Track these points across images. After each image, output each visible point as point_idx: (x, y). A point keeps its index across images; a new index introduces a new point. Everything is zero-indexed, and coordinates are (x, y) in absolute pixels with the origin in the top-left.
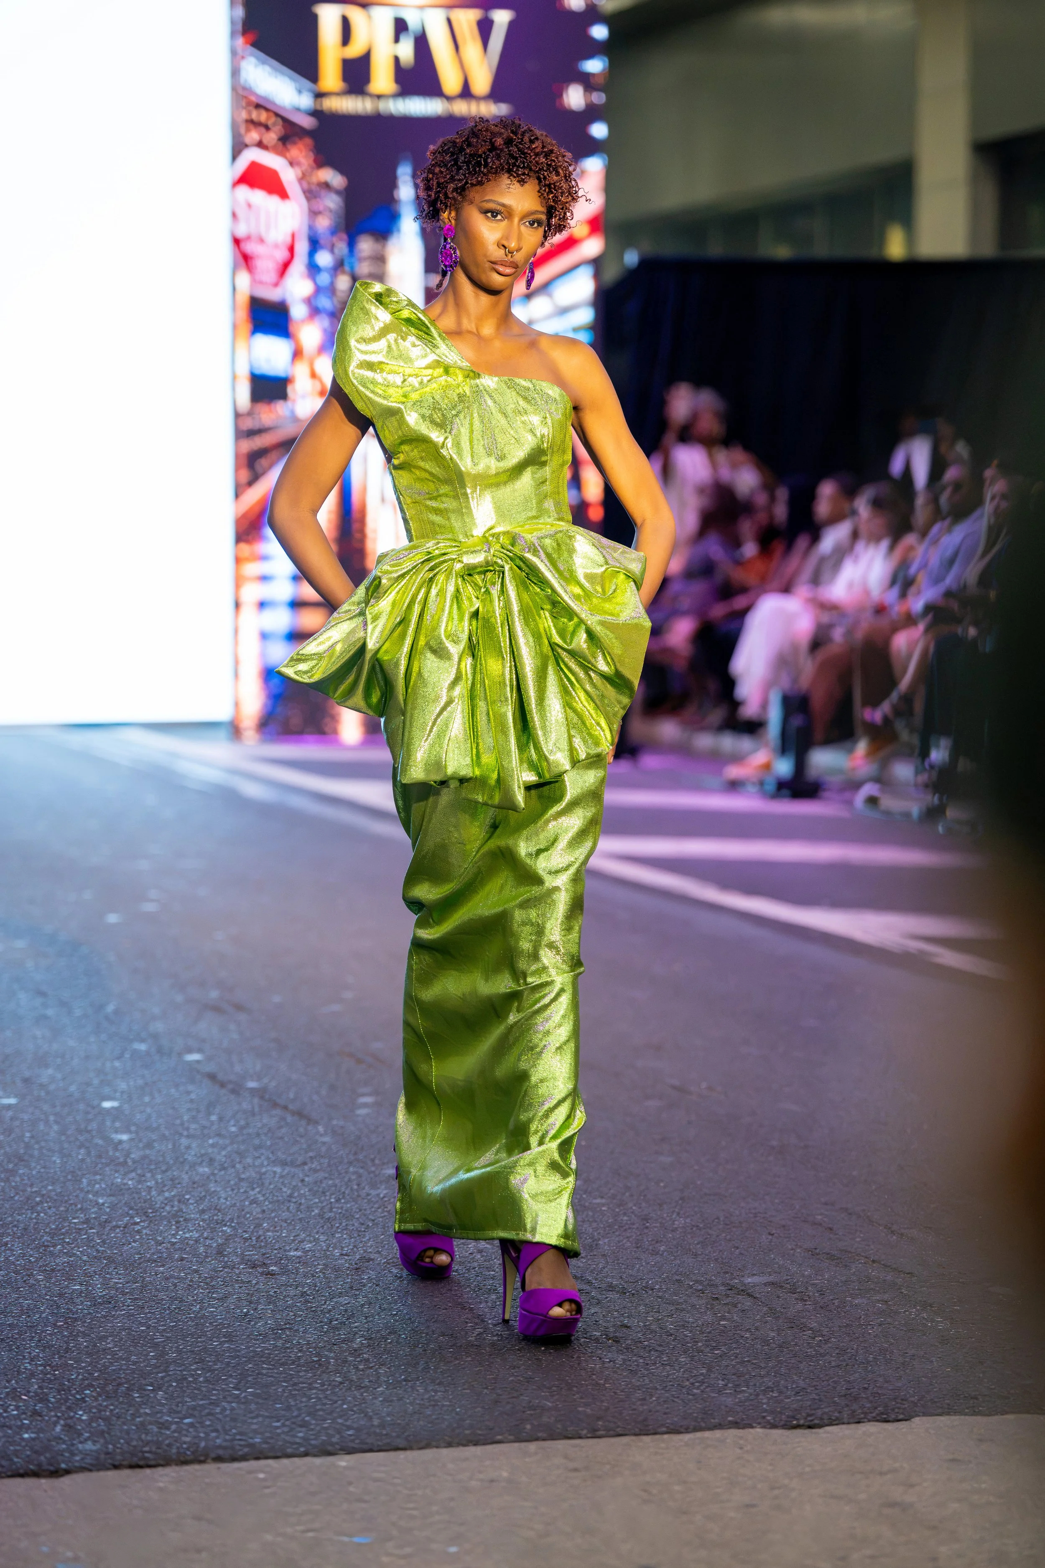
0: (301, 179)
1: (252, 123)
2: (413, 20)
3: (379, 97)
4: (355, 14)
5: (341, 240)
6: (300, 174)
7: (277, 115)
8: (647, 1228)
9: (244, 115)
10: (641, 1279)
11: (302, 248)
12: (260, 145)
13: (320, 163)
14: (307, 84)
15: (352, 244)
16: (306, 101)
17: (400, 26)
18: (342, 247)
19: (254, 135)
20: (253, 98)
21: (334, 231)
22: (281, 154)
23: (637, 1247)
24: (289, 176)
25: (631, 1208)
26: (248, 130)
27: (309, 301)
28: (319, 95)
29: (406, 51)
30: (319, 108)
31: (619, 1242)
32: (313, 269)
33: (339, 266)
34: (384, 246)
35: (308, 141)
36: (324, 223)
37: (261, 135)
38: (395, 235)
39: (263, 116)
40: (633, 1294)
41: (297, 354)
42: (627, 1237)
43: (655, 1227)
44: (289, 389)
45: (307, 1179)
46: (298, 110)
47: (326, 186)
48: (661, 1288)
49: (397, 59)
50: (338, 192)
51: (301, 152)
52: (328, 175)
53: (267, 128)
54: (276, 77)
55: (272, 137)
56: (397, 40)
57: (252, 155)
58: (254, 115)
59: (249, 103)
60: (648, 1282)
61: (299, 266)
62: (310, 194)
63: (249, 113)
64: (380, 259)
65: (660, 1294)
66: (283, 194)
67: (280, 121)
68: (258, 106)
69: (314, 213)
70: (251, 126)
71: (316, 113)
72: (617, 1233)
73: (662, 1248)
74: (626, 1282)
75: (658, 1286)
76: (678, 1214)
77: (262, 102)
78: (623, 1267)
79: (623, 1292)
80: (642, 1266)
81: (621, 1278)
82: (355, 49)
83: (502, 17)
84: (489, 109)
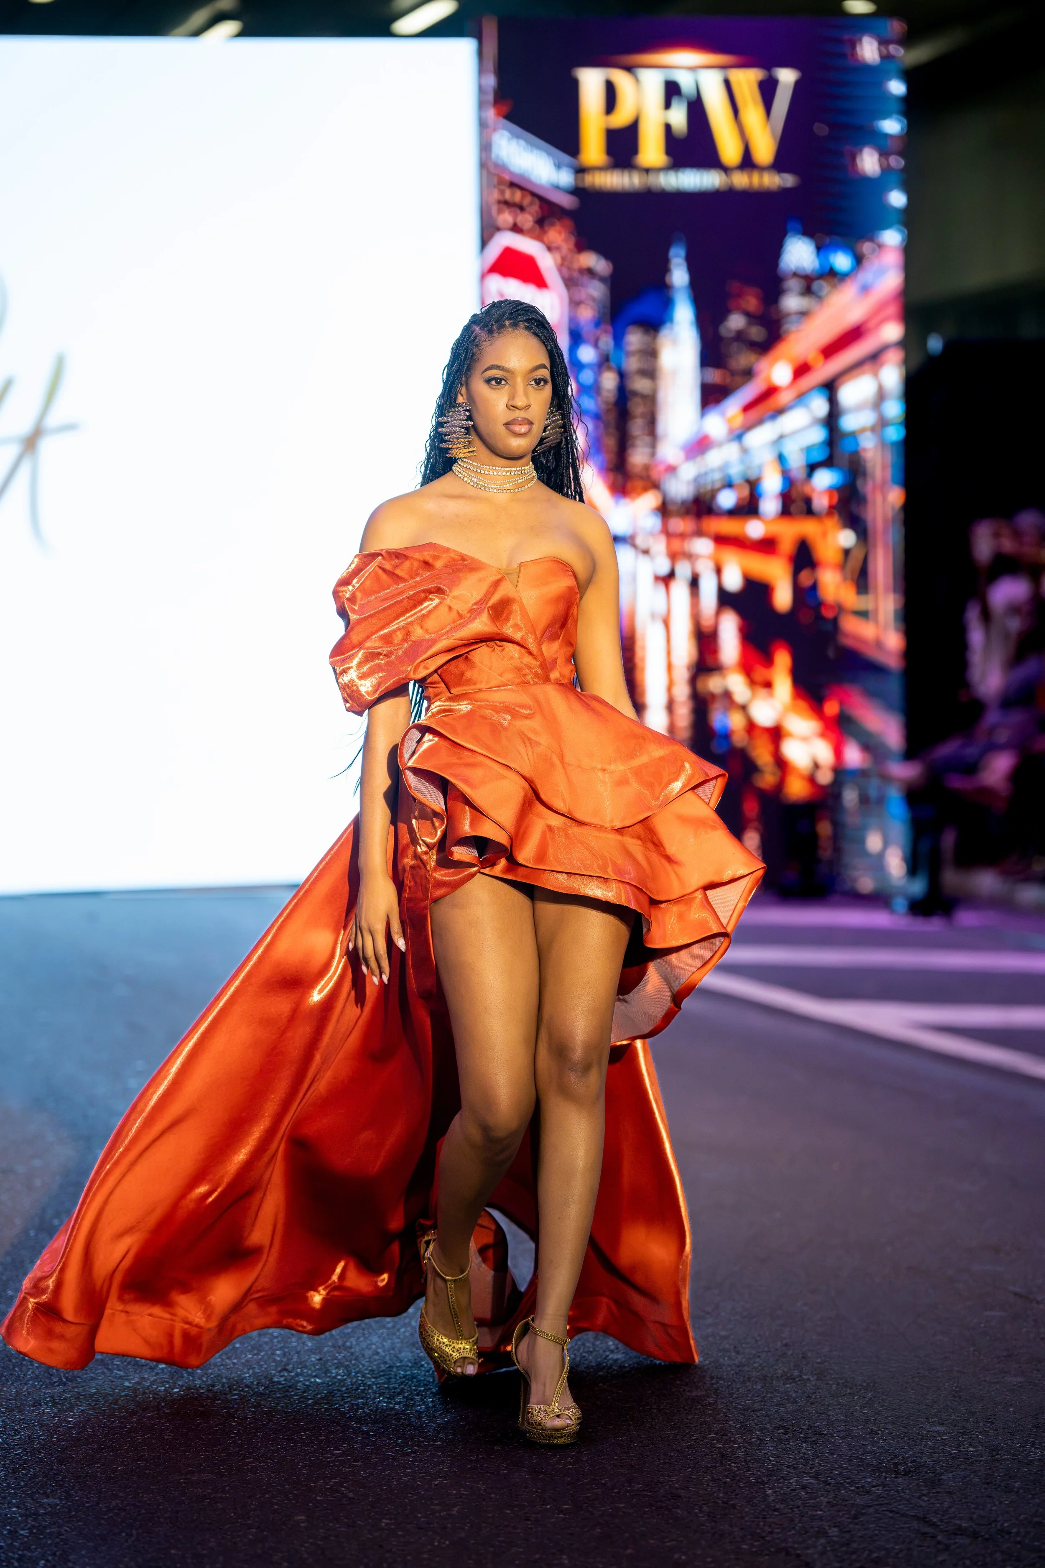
0: (560, 268)
1: (506, 204)
2: (685, 81)
3: (647, 171)
4: (620, 78)
5: (606, 332)
6: (559, 261)
7: (534, 195)
8: (997, 1460)
9: (496, 195)
10: (995, 1521)
12: (516, 229)
13: (580, 247)
14: (566, 158)
15: (618, 339)
16: (566, 178)
17: (672, 90)
18: (607, 341)
19: (506, 218)
20: (507, 177)
21: (598, 323)
22: (539, 238)
23: (988, 1483)
24: (547, 262)
25: (977, 1436)
26: (500, 211)
28: (580, 171)
29: (678, 117)
30: (581, 185)
31: (965, 1477)
33: (604, 362)
34: (655, 337)
35: (568, 222)
36: (587, 314)
37: (515, 218)
38: (668, 325)
39: (518, 196)
40: (987, 1539)
42: (975, 1472)
43: (1008, 1459)
46: (557, 187)
47: (590, 272)
48: (1018, 1533)
49: (668, 127)
50: (602, 279)
51: (557, 234)
52: (591, 260)
53: (522, 208)
54: (532, 151)
55: (527, 220)
56: (668, 105)
57: (506, 240)
58: (508, 195)
59: (501, 181)
60: (1003, 1524)
62: (570, 283)
63: (502, 192)
64: (652, 353)
65: (1019, 1539)
66: (539, 282)
67: (537, 201)
68: (513, 185)
69: (575, 303)
70: (504, 207)
71: (577, 191)
72: (963, 1467)
73: (1017, 1485)
74: (978, 1525)
75: (1014, 1530)
76: (1033, 1445)
77: (516, 181)
78: (973, 1506)
79: (975, 1535)
80: (995, 1505)
81: (971, 1519)
82: (621, 118)
83: (787, 77)
84: (773, 181)
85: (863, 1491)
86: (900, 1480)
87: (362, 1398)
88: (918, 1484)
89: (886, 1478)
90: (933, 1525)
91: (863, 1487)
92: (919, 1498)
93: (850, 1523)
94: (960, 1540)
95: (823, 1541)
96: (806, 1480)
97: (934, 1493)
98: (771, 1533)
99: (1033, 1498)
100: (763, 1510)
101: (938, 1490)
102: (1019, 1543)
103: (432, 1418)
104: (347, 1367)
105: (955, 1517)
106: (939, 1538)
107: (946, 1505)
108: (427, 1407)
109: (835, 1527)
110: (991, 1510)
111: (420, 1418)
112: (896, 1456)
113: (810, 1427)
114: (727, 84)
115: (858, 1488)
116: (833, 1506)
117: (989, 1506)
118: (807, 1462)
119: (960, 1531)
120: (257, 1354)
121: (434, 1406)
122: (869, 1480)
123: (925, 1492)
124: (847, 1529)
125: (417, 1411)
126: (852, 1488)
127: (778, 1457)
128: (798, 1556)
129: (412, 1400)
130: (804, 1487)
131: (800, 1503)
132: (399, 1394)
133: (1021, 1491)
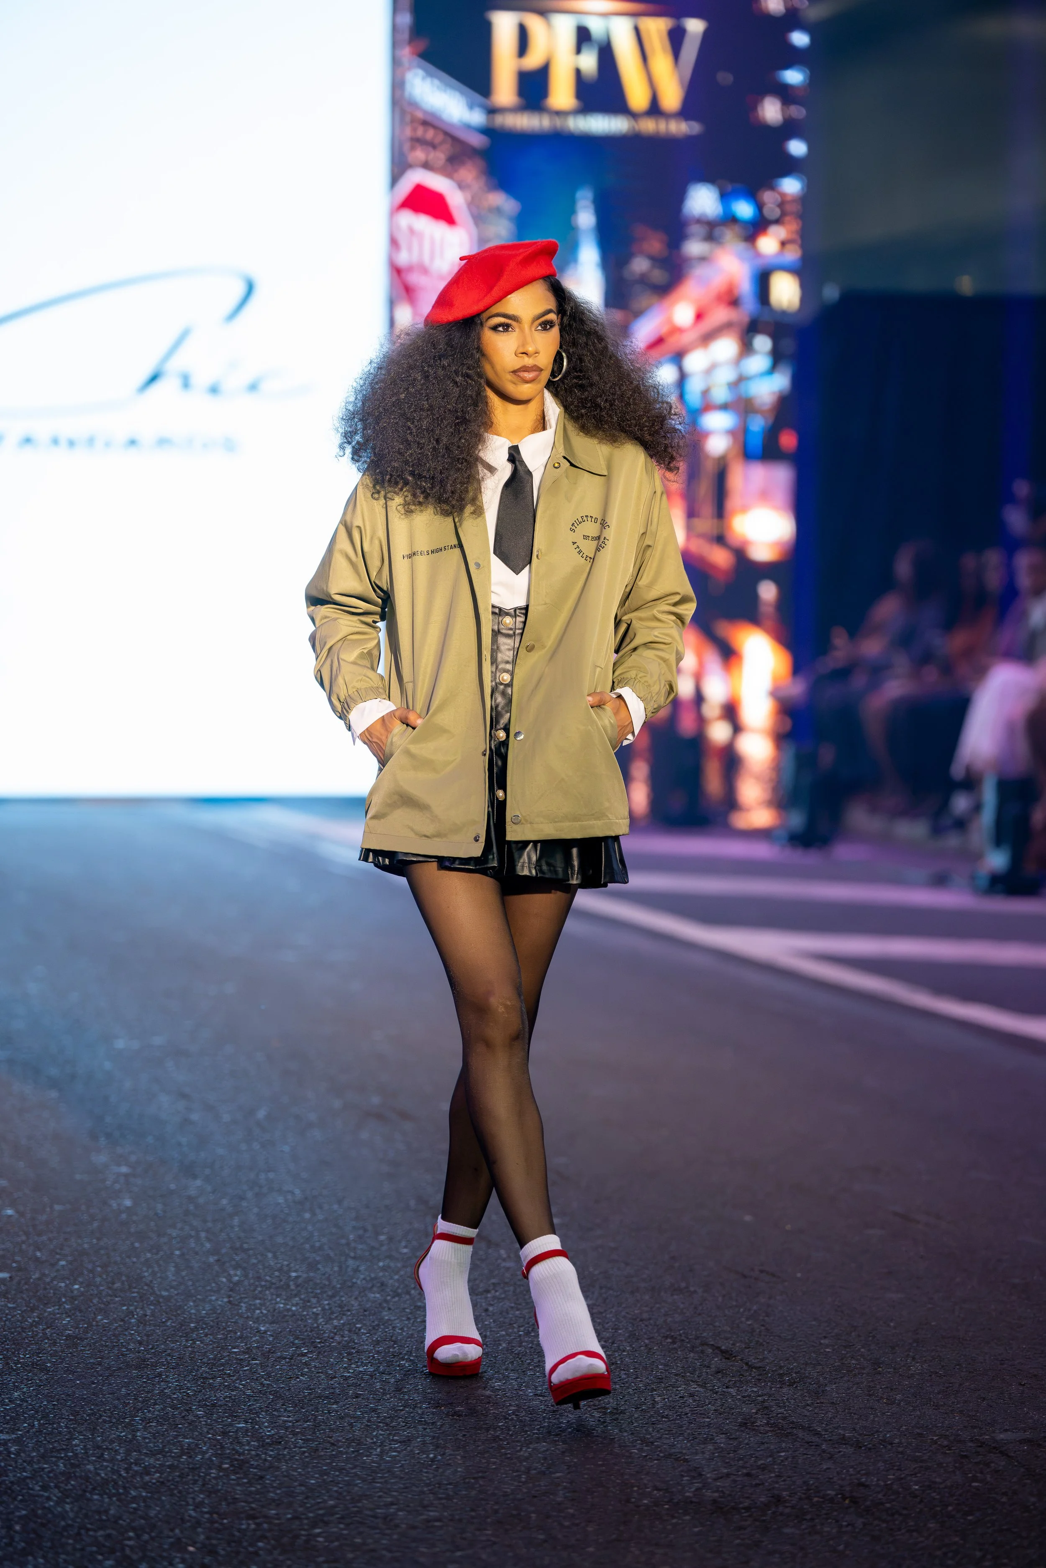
0: (470, 203)
1: (417, 141)
2: (596, 26)
3: (557, 113)
4: (534, 23)
6: (469, 198)
7: (446, 134)
8: (879, 1373)
9: (408, 132)
10: (877, 1431)
12: (426, 166)
13: (492, 186)
14: (478, 98)
16: (477, 118)
17: (583, 36)
19: (419, 154)
20: (420, 115)
22: (449, 175)
23: (870, 1395)
24: (457, 200)
25: (859, 1349)
26: (413, 148)
28: (492, 111)
29: (589, 62)
30: (492, 125)
31: (849, 1389)
35: (479, 161)
37: (427, 155)
38: (573, 263)
39: (430, 134)
40: (870, 1449)
42: (858, 1384)
43: (889, 1373)
45: (491, 1309)
46: (468, 127)
47: (497, 211)
48: (900, 1443)
49: (578, 72)
50: (509, 218)
51: (469, 173)
52: (500, 199)
53: (434, 146)
54: (445, 91)
55: (439, 157)
56: (578, 51)
57: (417, 177)
58: (420, 132)
59: (414, 120)
60: (886, 1435)
62: (479, 219)
63: (414, 130)
65: (900, 1449)
66: (450, 219)
67: (449, 140)
68: (425, 123)
70: (417, 144)
71: (488, 131)
72: (845, 1379)
73: (898, 1397)
74: (860, 1435)
75: (897, 1441)
76: (914, 1359)
77: (429, 119)
78: (856, 1416)
79: (858, 1446)
80: (877, 1416)
81: (854, 1429)
82: (533, 61)
83: (695, 26)
84: (679, 128)
85: (749, 1400)
86: (785, 1390)
87: (260, 1299)
88: (802, 1394)
89: (771, 1388)
90: (818, 1434)
91: (749, 1396)
92: (804, 1407)
93: (738, 1430)
94: (844, 1449)
95: (710, 1447)
96: (694, 1387)
97: (818, 1403)
98: (660, 1438)
99: (914, 1410)
100: (652, 1416)
101: (822, 1401)
102: (902, 1453)
103: (329, 1320)
104: (244, 1269)
105: (839, 1426)
106: (824, 1447)
107: (830, 1415)
108: (323, 1309)
109: (723, 1434)
110: (873, 1421)
111: (316, 1320)
112: (781, 1367)
113: (697, 1338)
114: (637, 30)
115: (744, 1397)
116: (720, 1414)
117: (872, 1416)
118: (695, 1370)
119: (843, 1440)
120: (157, 1254)
121: (330, 1309)
122: (755, 1389)
123: (809, 1402)
124: (733, 1436)
125: (313, 1313)
126: (739, 1397)
127: (666, 1365)
128: (686, 1460)
129: (309, 1301)
130: (692, 1395)
131: (687, 1410)
132: (296, 1296)
133: (902, 1404)
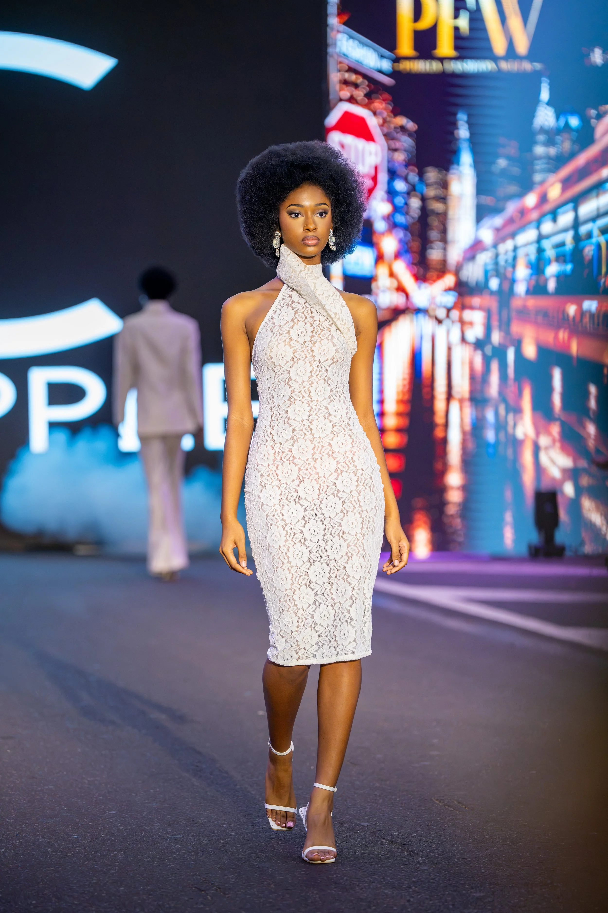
0: (381, 126)
1: (345, 83)
3: (442, 60)
5: (413, 171)
6: (381, 121)
7: (365, 76)
11: (383, 177)
12: (352, 100)
13: (395, 113)
14: (387, 53)
15: (421, 175)
16: (386, 65)
17: (460, 5)
18: (414, 177)
19: (346, 92)
21: (408, 164)
22: (367, 106)
24: (373, 122)
27: (388, 218)
28: (396, 60)
29: (463, 23)
30: (396, 70)
32: (391, 194)
33: (412, 191)
34: (446, 175)
35: (388, 96)
36: (399, 158)
37: (352, 93)
38: (455, 166)
39: (353, 77)
41: (380, 258)
44: (374, 285)
45: (412, 900)
46: (380, 71)
47: (402, 130)
49: (456, 29)
50: (410, 135)
51: (380, 104)
52: (402, 121)
53: (356, 86)
54: (364, 48)
55: (360, 94)
56: (456, 16)
57: (345, 107)
58: (347, 75)
59: (342, 67)
61: (380, 193)
62: (388, 136)
63: (343, 75)
64: (445, 185)
66: (368, 137)
67: (366, 80)
68: (351, 70)
69: (392, 151)
70: (344, 86)
71: (394, 74)
77: (352, 65)
82: (425, 24)
84: (527, 66)
